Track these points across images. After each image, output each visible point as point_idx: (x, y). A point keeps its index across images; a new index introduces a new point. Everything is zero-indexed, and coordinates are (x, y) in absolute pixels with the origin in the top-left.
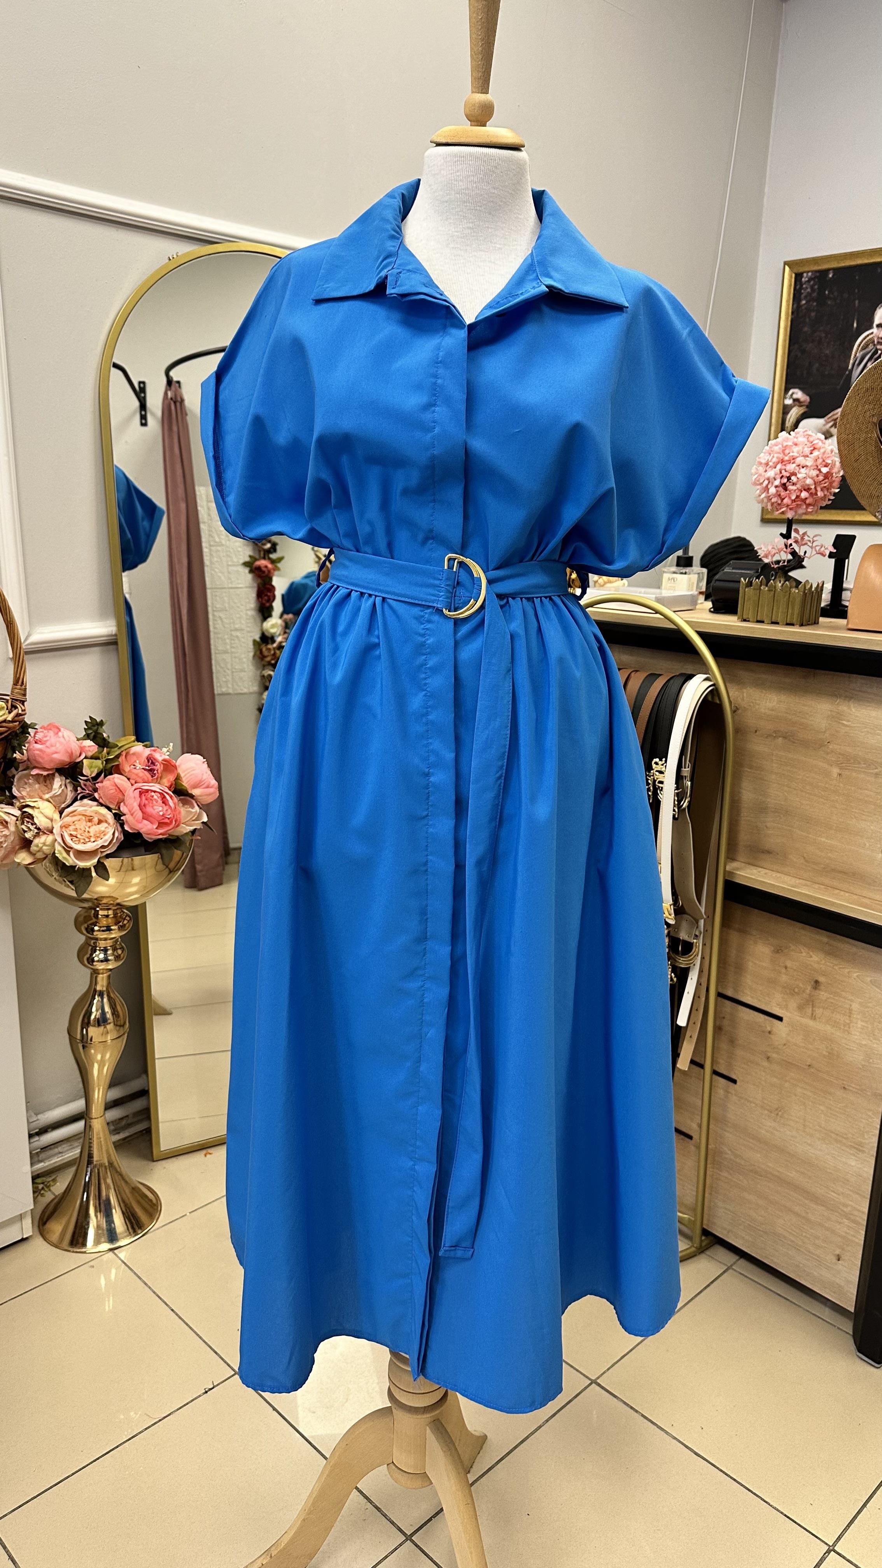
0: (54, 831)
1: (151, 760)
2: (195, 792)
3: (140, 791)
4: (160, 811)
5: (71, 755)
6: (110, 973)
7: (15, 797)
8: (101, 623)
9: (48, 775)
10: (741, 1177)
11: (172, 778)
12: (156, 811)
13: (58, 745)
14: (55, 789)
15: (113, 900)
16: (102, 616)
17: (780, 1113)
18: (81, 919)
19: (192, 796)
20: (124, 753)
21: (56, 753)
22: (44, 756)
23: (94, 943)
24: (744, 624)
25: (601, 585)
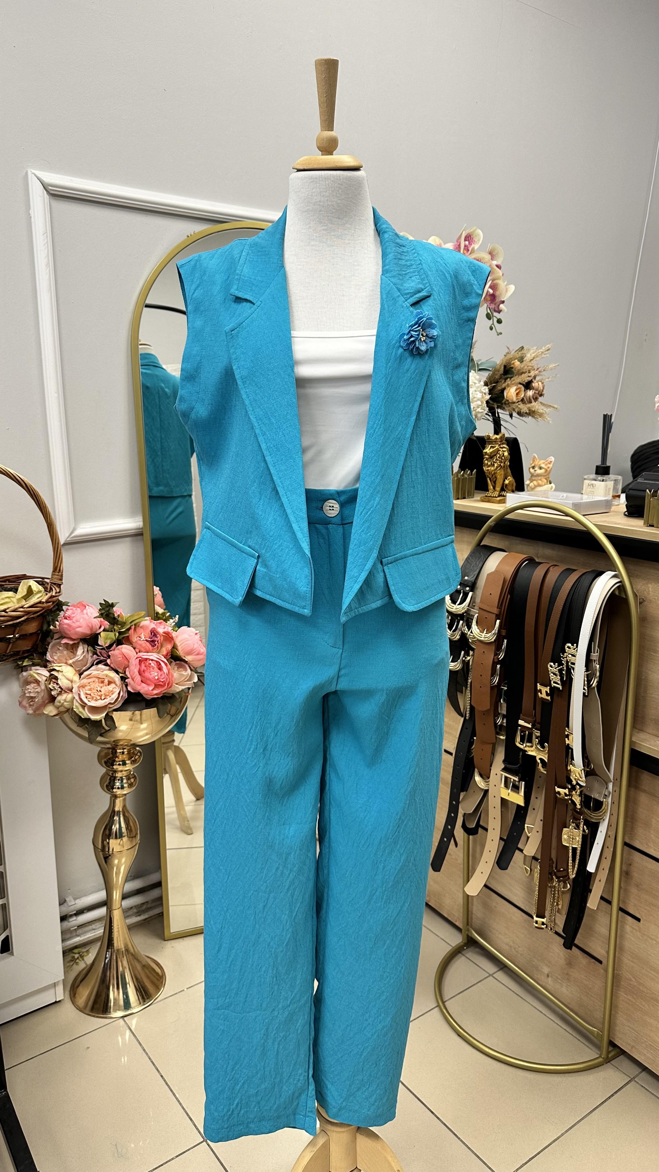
0: (73, 690)
1: (154, 633)
2: (189, 658)
3: (141, 660)
4: (156, 676)
5: (89, 630)
6: (125, 796)
7: (48, 661)
8: (132, 520)
9: (74, 644)
11: (169, 647)
12: (153, 675)
13: (82, 620)
14: (78, 656)
15: (129, 740)
18: (103, 754)
19: (186, 662)
20: (133, 627)
21: (80, 627)
22: (71, 629)
23: (112, 774)
24: (648, 530)
25: (533, 489)
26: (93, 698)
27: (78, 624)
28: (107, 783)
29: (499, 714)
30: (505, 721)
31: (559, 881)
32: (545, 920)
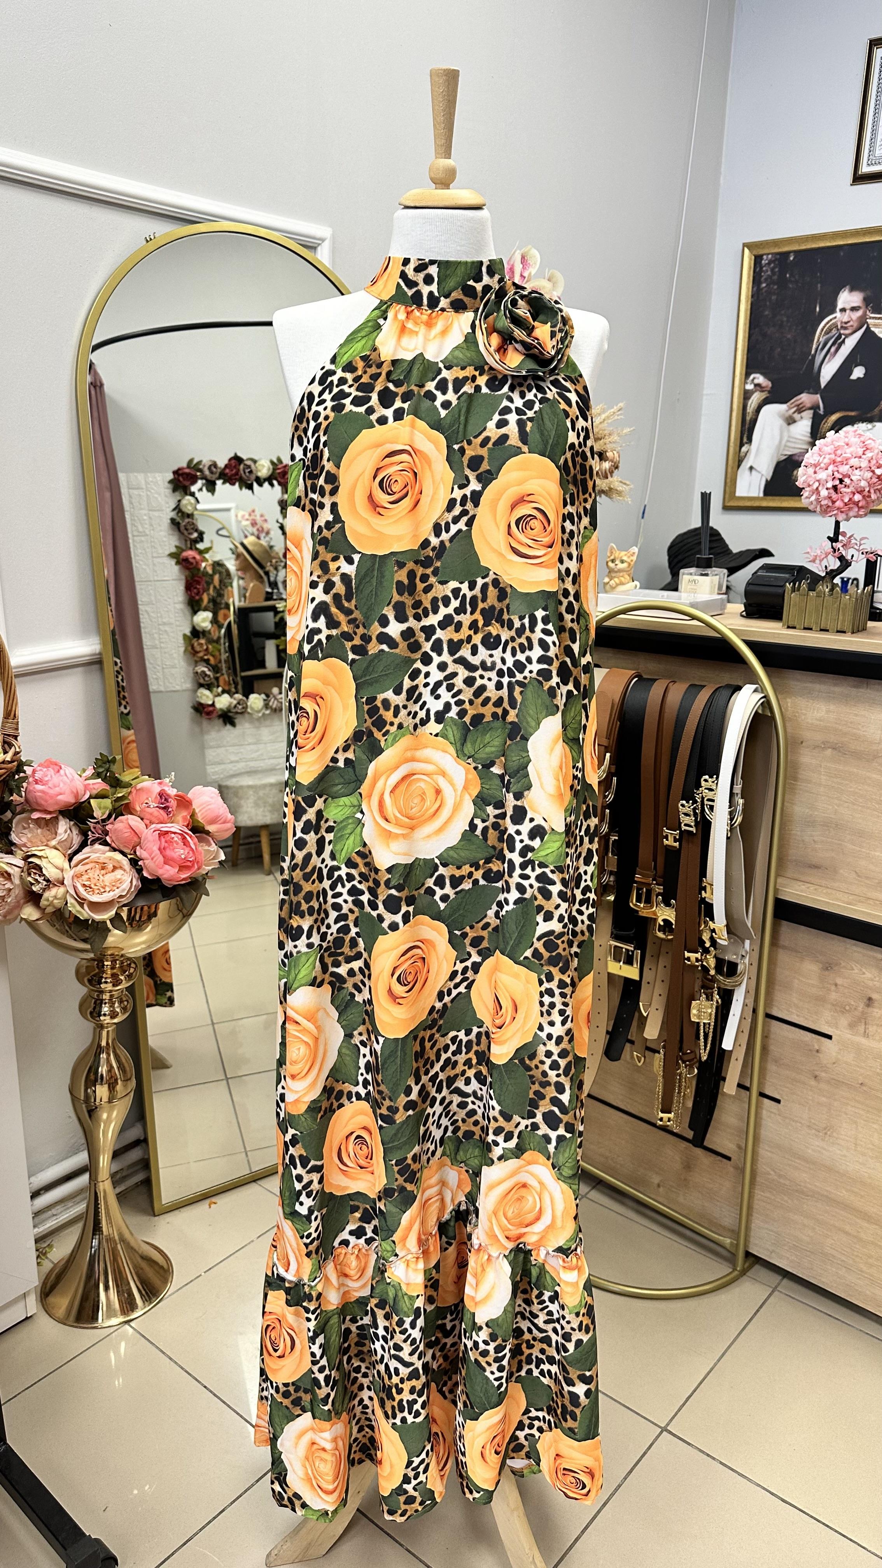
0: (65, 882)
1: (163, 796)
2: (211, 828)
3: (158, 834)
4: (181, 855)
5: (76, 795)
6: (114, 1026)
7: (14, 844)
8: (83, 641)
9: (52, 818)
10: (786, 1198)
11: (186, 813)
12: (177, 854)
13: (62, 785)
14: (60, 834)
15: (120, 950)
16: (84, 633)
17: (829, 1133)
18: (83, 970)
19: (208, 833)
20: (134, 790)
21: (61, 794)
22: (47, 798)
23: (98, 996)
24: (791, 632)
25: (613, 588)
26: (93, 891)
27: (56, 789)
28: (91, 1009)
29: (605, 870)
30: (612, 879)
31: (686, 1066)
32: (672, 1115)
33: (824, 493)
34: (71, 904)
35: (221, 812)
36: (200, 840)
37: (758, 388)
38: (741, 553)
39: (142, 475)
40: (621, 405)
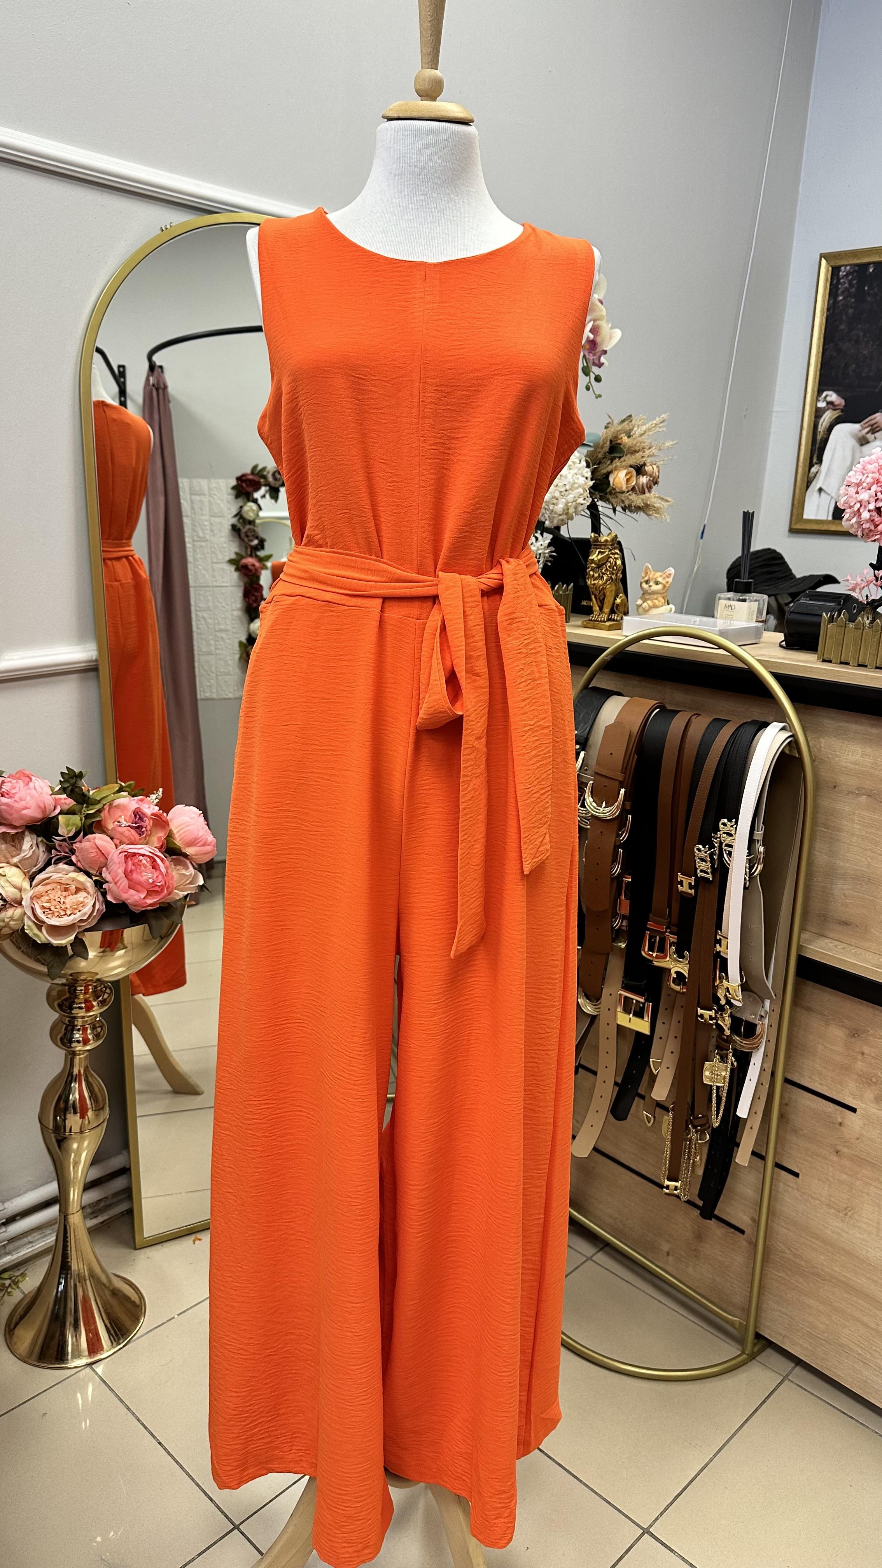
0: (23, 903)
1: (138, 815)
2: (189, 851)
3: (125, 856)
4: (150, 878)
5: (44, 811)
6: (87, 1053)
8: (78, 648)
9: (17, 833)
10: (801, 1280)
11: (162, 834)
12: (144, 878)
13: (28, 798)
14: (25, 851)
15: (93, 975)
16: (81, 638)
17: (849, 1213)
18: (54, 993)
19: (186, 856)
20: (107, 807)
21: (26, 808)
22: (13, 811)
23: (69, 1021)
24: (826, 666)
25: (646, 611)
26: (53, 913)
27: (23, 803)
28: (62, 1034)
29: (618, 914)
30: (624, 924)
31: (697, 1132)
32: (678, 1184)
33: (865, 515)
34: (28, 926)
35: (201, 834)
36: (177, 863)
37: (830, 406)
38: (804, 578)
39: (206, 481)
40: (664, 416)
